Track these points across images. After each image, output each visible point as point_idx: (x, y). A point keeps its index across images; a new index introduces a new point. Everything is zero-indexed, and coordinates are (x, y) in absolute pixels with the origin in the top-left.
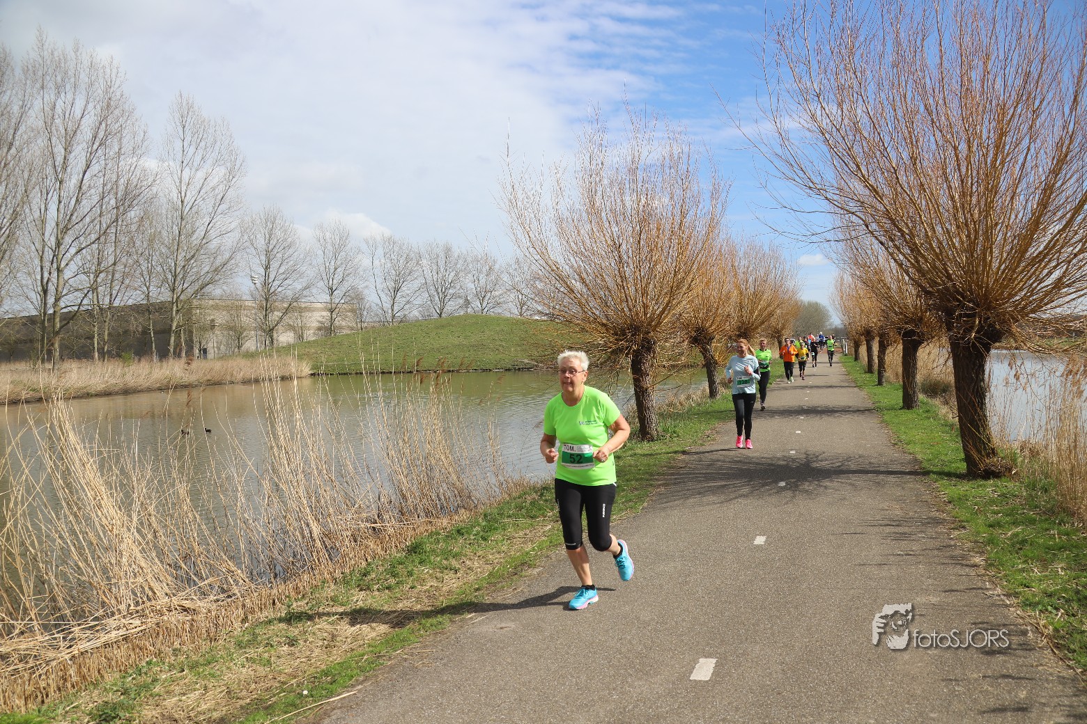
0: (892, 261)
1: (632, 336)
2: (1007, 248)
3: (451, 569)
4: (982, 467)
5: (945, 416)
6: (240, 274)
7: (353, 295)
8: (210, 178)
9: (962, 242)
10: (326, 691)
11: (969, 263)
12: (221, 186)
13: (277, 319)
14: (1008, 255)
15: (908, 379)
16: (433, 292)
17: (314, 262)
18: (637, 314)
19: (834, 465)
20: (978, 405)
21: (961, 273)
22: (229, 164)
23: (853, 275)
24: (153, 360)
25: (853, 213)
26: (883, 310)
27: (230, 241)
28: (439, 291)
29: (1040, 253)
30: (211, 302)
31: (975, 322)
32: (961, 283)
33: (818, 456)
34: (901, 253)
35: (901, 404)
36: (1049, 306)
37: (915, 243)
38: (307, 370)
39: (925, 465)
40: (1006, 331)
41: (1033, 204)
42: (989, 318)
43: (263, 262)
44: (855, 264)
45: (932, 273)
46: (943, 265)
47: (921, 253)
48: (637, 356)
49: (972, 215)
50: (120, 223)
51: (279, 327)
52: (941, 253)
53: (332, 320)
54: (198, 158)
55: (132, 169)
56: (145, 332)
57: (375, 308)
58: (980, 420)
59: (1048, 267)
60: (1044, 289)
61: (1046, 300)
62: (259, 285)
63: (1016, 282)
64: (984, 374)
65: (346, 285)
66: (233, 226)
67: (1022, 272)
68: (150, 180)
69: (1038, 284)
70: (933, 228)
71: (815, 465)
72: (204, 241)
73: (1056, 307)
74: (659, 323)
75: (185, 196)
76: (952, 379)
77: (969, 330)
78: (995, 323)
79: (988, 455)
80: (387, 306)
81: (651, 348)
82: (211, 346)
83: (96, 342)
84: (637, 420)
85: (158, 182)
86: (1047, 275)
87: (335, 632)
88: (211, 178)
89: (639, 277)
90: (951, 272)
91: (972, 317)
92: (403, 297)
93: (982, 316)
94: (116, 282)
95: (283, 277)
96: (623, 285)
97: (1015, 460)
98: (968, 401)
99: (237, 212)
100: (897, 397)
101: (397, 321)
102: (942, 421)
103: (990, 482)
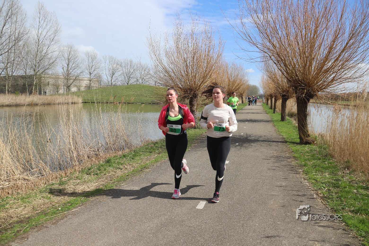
0: (279, 70)
1: (190, 92)
2: (317, 67)
3: (119, 169)
4: (305, 141)
5: (294, 124)
6: (58, 66)
7: (98, 76)
10: (67, 209)
11: (304, 71)
12: (52, 35)
13: (71, 82)
14: (317, 69)
15: (283, 111)
16: (126, 76)
17: (85, 64)
18: (192, 85)
19: (255, 139)
20: (305, 120)
21: (301, 74)
22: (55, 28)
24: (27, 95)
25: (266, 52)
26: (276, 88)
27: (55, 54)
28: (128, 75)
29: (327, 69)
30: (48, 76)
31: (305, 91)
32: (301, 77)
33: (250, 135)
34: (281, 67)
35: (280, 119)
36: (329, 87)
37: (286, 63)
38: (80, 100)
39: (286, 139)
40: (315, 95)
41: (326, 52)
42: (309, 90)
43: (67, 63)
44: (267, 71)
45: (291, 74)
46: (295, 71)
47: (288, 67)
48: (191, 99)
49: (305, 54)
50: (16, 46)
51: (72, 85)
52: (295, 67)
53: (90, 84)
54: (44, 25)
55: (21, 27)
56: (24, 85)
57: (105, 80)
58: (305, 125)
59: (330, 74)
60: (328, 81)
61: (328, 85)
62: (65, 71)
63: (319, 78)
64: (307, 109)
65: (95, 72)
66: (56, 49)
67: (321, 75)
68: (27, 31)
69: (326, 80)
70: (293, 59)
71: (249, 138)
72: (46, 54)
73: (331, 87)
74: (199, 88)
75: (40, 38)
77: (302, 94)
78: (311, 91)
79: (307, 137)
80: (110, 80)
81: (196, 96)
82: (47, 91)
83: (7, 88)
85: (30, 32)
86: (329, 76)
87: (75, 189)
88: (49, 32)
90: (298, 74)
91: (304, 89)
92: (115, 77)
93: (307, 89)
94: (14, 67)
95: (73, 68)
96: (187, 75)
97: (316, 138)
98: (301, 118)
99: (58, 45)
100: (279, 117)
101: (113, 86)
102: (293, 126)
103: (307, 146)
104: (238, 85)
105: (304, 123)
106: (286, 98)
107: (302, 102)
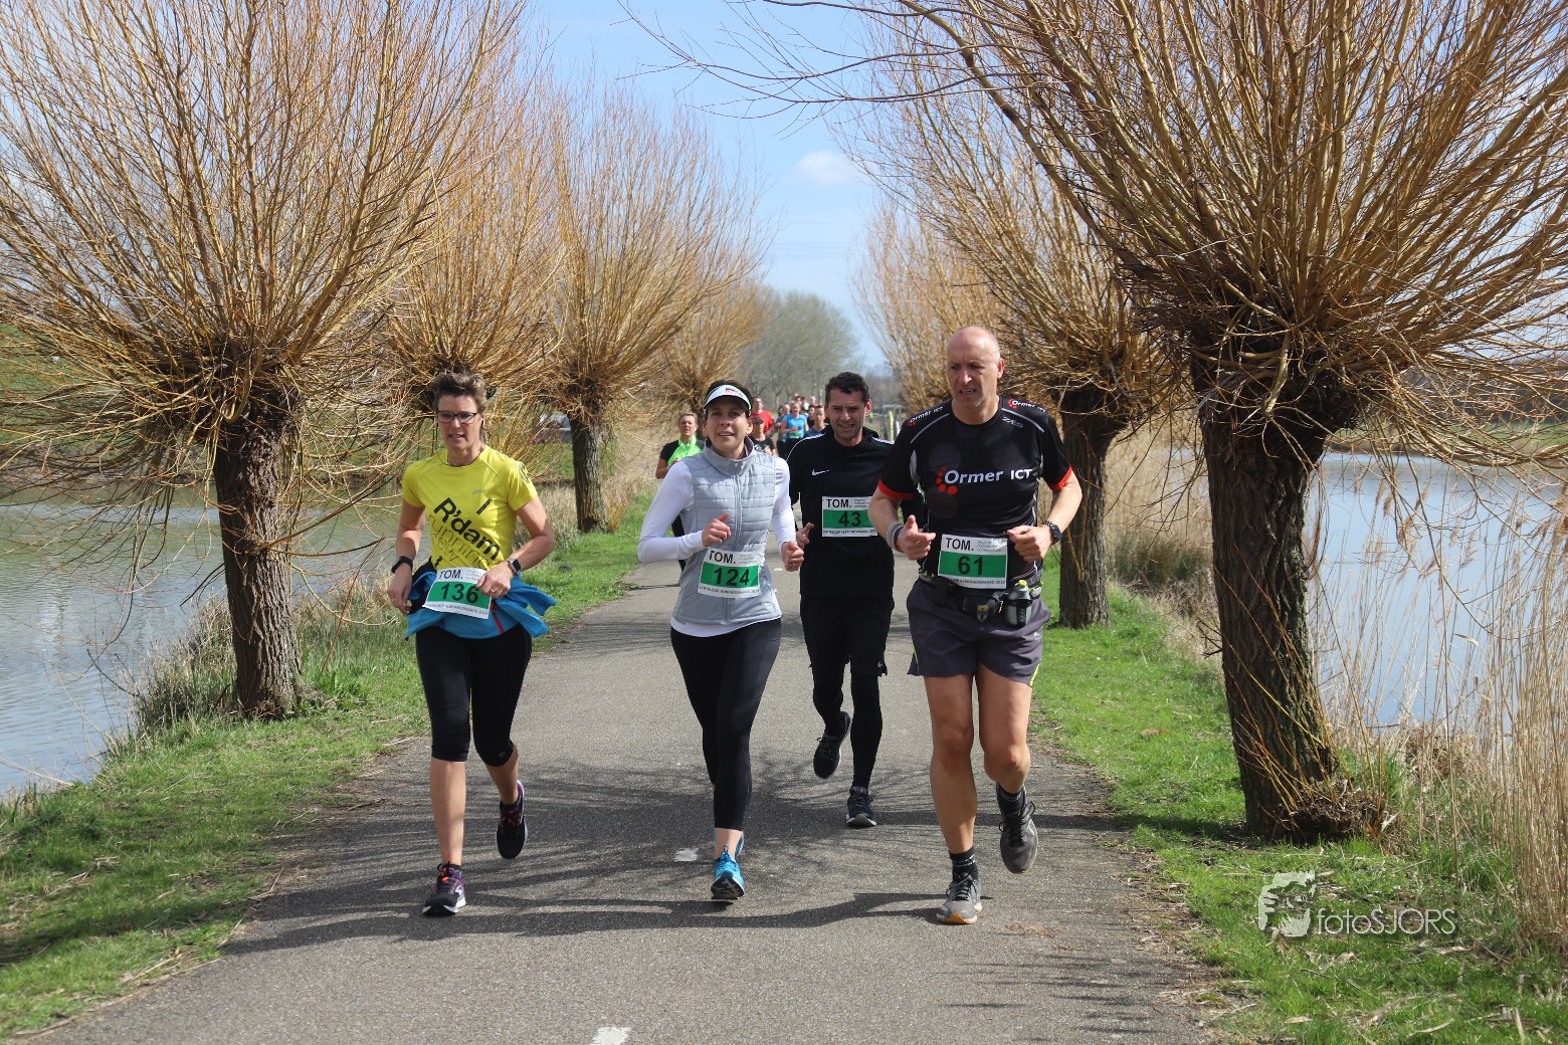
0: (1039, 171)
1: (217, 375)
2: (1386, 140)
4: (1291, 806)
5: (1183, 648)
9: (1250, 117)
11: (1268, 183)
14: (1386, 163)
18: (238, 303)
20: (1282, 618)
21: (1242, 214)
23: (923, 213)
25: (927, 14)
26: (1009, 325)
29: (1484, 156)
31: (1278, 363)
32: (1240, 241)
34: (1067, 146)
36: (1501, 322)
37: (1111, 115)
39: (1122, 796)
40: (1371, 394)
42: (1319, 353)
44: (931, 181)
45: (1157, 213)
46: (1190, 186)
47: (1128, 151)
48: (235, 444)
49: (1284, 33)
52: (1187, 151)
58: (1286, 661)
59: (1504, 201)
60: (1489, 270)
61: (1493, 303)
63: (1406, 246)
64: (1300, 524)
67: (1424, 216)
69: (1474, 254)
70: (1168, 70)
73: (1524, 324)
74: (311, 339)
76: (1202, 537)
77: (1257, 390)
78: (1337, 367)
79: (1311, 771)
81: (282, 417)
84: (230, 650)
86: (1500, 225)
89: (245, 184)
90: (1213, 210)
91: (1267, 350)
93: (1299, 346)
96: (191, 207)
97: (1389, 785)
98: (1252, 605)
102: (1176, 665)
103: (1318, 853)
104: (666, 298)
105: (1283, 649)
106: (1100, 416)
107: (1251, 461)
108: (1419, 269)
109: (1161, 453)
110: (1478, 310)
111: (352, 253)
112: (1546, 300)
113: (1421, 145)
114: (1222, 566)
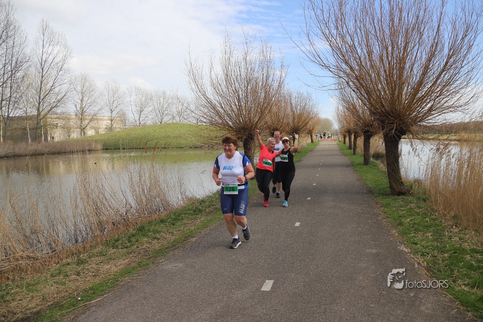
0: (359, 99)
1: (243, 132)
2: (408, 94)
3: (156, 238)
4: (397, 190)
5: (382, 168)
6: (70, 103)
7: (121, 113)
8: (56, 59)
10: (90, 298)
11: (392, 100)
12: (61, 63)
13: (86, 123)
14: (409, 97)
15: (366, 151)
16: (158, 112)
17: (104, 99)
18: (246, 122)
20: (396, 163)
21: (388, 104)
22: (64, 53)
23: (343, 106)
24: (28, 142)
25: (341, 77)
26: (356, 122)
27: (65, 87)
28: (161, 112)
29: (424, 95)
30: (56, 116)
31: (394, 126)
33: (326, 186)
34: (362, 95)
35: (363, 163)
36: (427, 119)
37: (368, 91)
38: (100, 147)
39: (373, 189)
40: (408, 130)
41: (420, 74)
42: (400, 124)
43: (80, 98)
44: (344, 101)
46: (381, 101)
47: (371, 96)
48: (246, 142)
49: (393, 78)
50: (13, 78)
51: (88, 127)
52: (380, 96)
53: (112, 125)
54: (50, 50)
55: (19, 54)
56: (25, 129)
57: (131, 119)
58: (397, 170)
59: (426, 102)
60: (424, 112)
61: (425, 117)
62: (78, 109)
63: (412, 109)
64: (398, 149)
65: (118, 109)
66: (65, 81)
67: (415, 103)
68: (27, 59)
69: (421, 110)
72: (52, 88)
73: (429, 120)
74: (256, 127)
75: (44, 66)
76: (384, 152)
77: (392, 130)
78: (403, 126)
79: (400, 185)
80: (137, 118)
81: (252, 138)
82: (56, 135)
83: (2, 133)
85: (31, 60)
86: (425, 105)
87: (98, 269)
90: (384, 104)
91: (392, 124)
92: (144, 114)
93: (397, 123)
94: (11, 106)
95: (89, 105)
96: (240, 109)
97: (411, 187)
98: (391, 161)
99: (68, 75)
100: (362, 160)
101: (142, 125)
102: (381, 170)
103: (401, 197)
104: (306, 120)
105: (396, 168)
106: (369, 134)
107: (391, 140)
108: (414, 112)
109: (378, 140)
110: (423, 117)
111: (261, 115)
112: (432, 116)
113: (414, 94)
114: (387, 156)
